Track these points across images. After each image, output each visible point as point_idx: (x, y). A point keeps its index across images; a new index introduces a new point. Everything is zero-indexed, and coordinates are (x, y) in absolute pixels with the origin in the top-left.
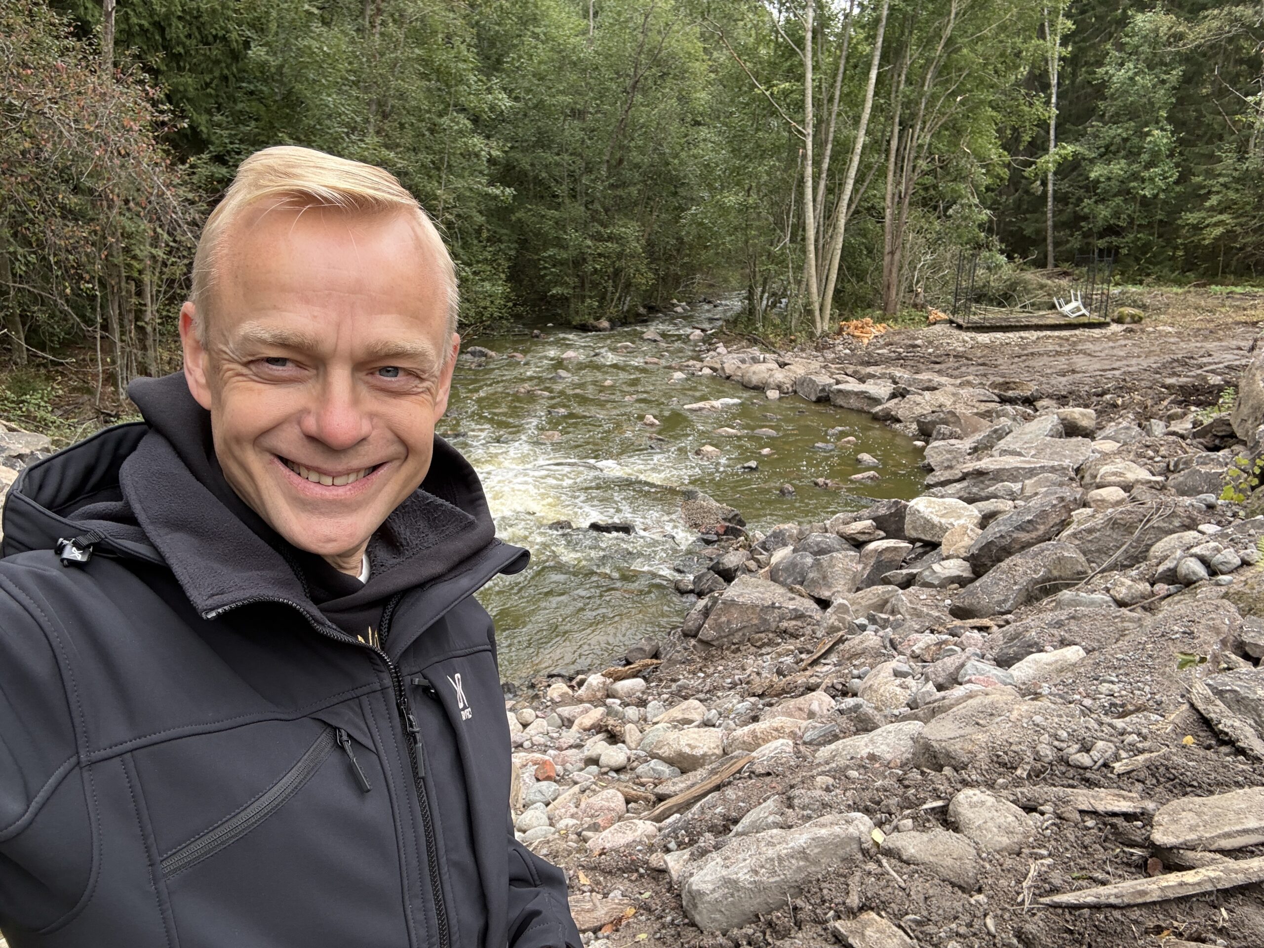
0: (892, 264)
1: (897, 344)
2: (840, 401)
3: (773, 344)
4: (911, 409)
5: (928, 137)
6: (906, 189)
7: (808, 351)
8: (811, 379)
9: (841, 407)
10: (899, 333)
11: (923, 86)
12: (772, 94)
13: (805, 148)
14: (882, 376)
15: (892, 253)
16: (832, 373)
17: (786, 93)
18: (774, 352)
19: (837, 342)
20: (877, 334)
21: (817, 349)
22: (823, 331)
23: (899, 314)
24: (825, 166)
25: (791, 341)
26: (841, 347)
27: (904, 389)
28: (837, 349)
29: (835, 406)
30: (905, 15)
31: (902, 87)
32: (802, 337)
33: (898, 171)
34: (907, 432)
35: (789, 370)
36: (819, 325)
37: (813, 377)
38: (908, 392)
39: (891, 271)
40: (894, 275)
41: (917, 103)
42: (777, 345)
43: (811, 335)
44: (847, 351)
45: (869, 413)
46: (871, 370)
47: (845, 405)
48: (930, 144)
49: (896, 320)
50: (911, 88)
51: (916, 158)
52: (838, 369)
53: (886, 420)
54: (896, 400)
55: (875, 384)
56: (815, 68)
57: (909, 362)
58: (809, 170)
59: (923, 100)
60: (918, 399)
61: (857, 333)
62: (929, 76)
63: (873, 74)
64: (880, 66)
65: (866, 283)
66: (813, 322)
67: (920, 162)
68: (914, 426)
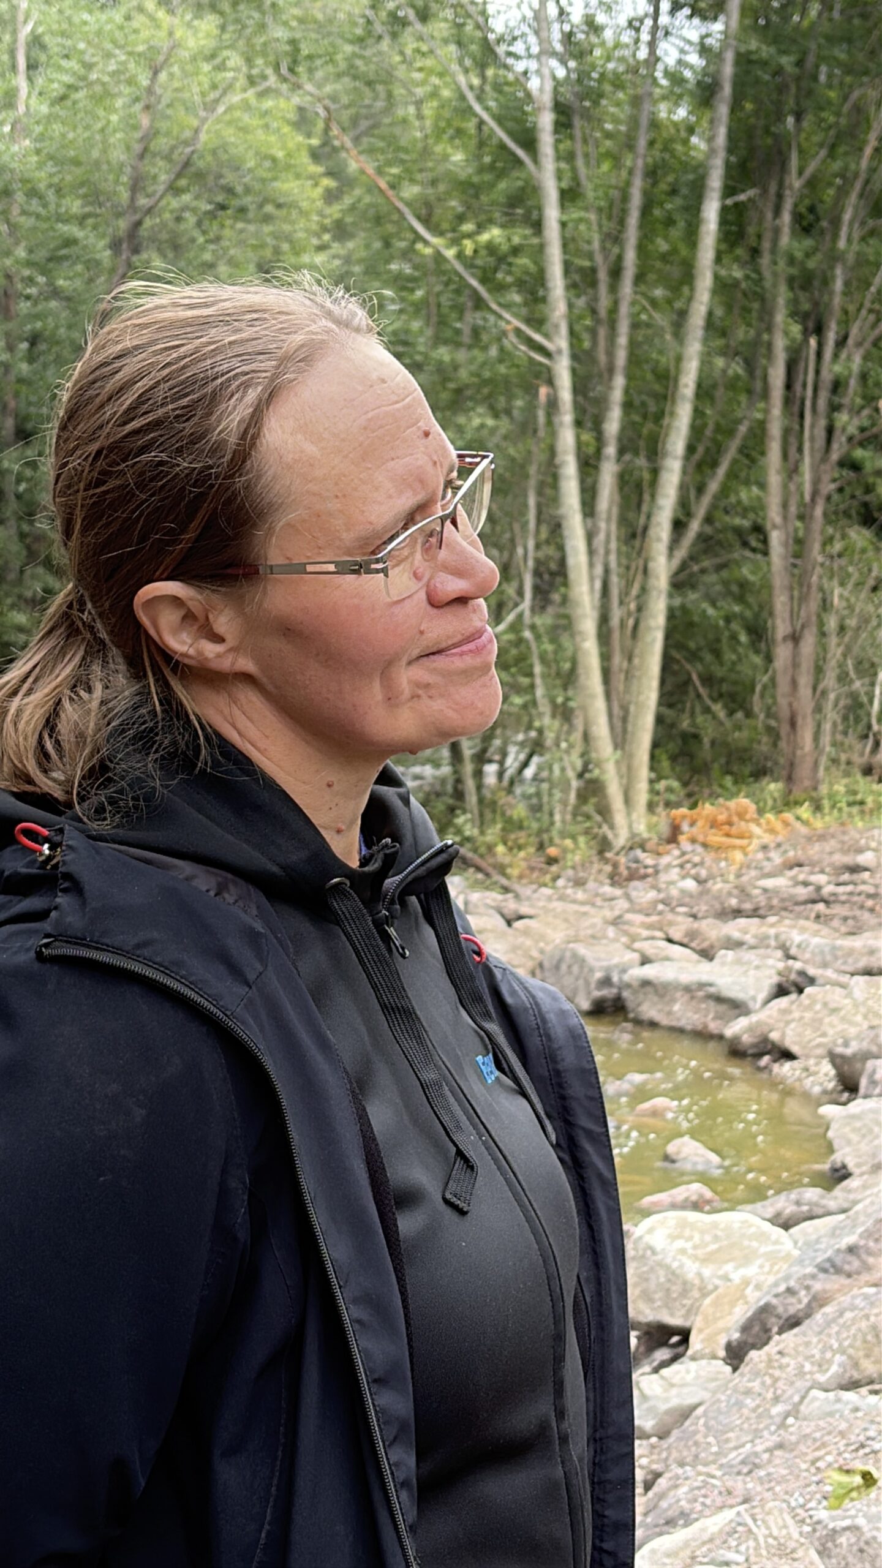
0: (795, 665)
1: (812, 864)
2: (650, 1010)
3: (502, 869)
4: (817, 1024)
5: (857, 360)
6: (816, 482)
7: (591, 885)
8: (575, 955)
9: (653, 1025)
10: (822, 838)
11: (835, 236)
12: (460, 256)
13: (550, 382)
14: (762, 943)
15: (795, 638)
16: (634, 938)
17: (498, 257)
18: (506, 890)
19: (665, 860)
20: (767, 839)
21: (614, 879)
22: (633, 835)
23: (824, 789)
24: (613, 424)
25: (552, 861)
26: (674, 874)
27: (802, 973)
28: (663, 878)
29: (638, 1022)
30: (779, 71)
31: (785, 240)
32: (578, 851)
33: (793, 440)
34: (808, 1082)
35: (526, 932)
36: (619, 817)
37: (582, 950)
38: (812, 981)
39: (794, 683)
40: (805, 690)
41: (826, 282)
42: (514, 872)
43: (603, 846)
44: (690, 884)
45: (721, 1037)
46: (735, 928)
47: (664, 1021)
48: (864, 377)
49: (818, 808)
50: (808, 243)
51: (834, 408)
52: (650, 927)
53: (759, 1055)
54: (783, 1002)
55: (738, 962)
56: (569, 196)
57: (837, 909)
58: (567, 438)
59: (838, 271)
60: (836, 996)
61: (715, 838)
62: (847, 217)
63: (711, 212)
64: (729, 190)
65: (749, 714)
66: (604, 811)
67: (843, 418)
68: (827, 1069)
